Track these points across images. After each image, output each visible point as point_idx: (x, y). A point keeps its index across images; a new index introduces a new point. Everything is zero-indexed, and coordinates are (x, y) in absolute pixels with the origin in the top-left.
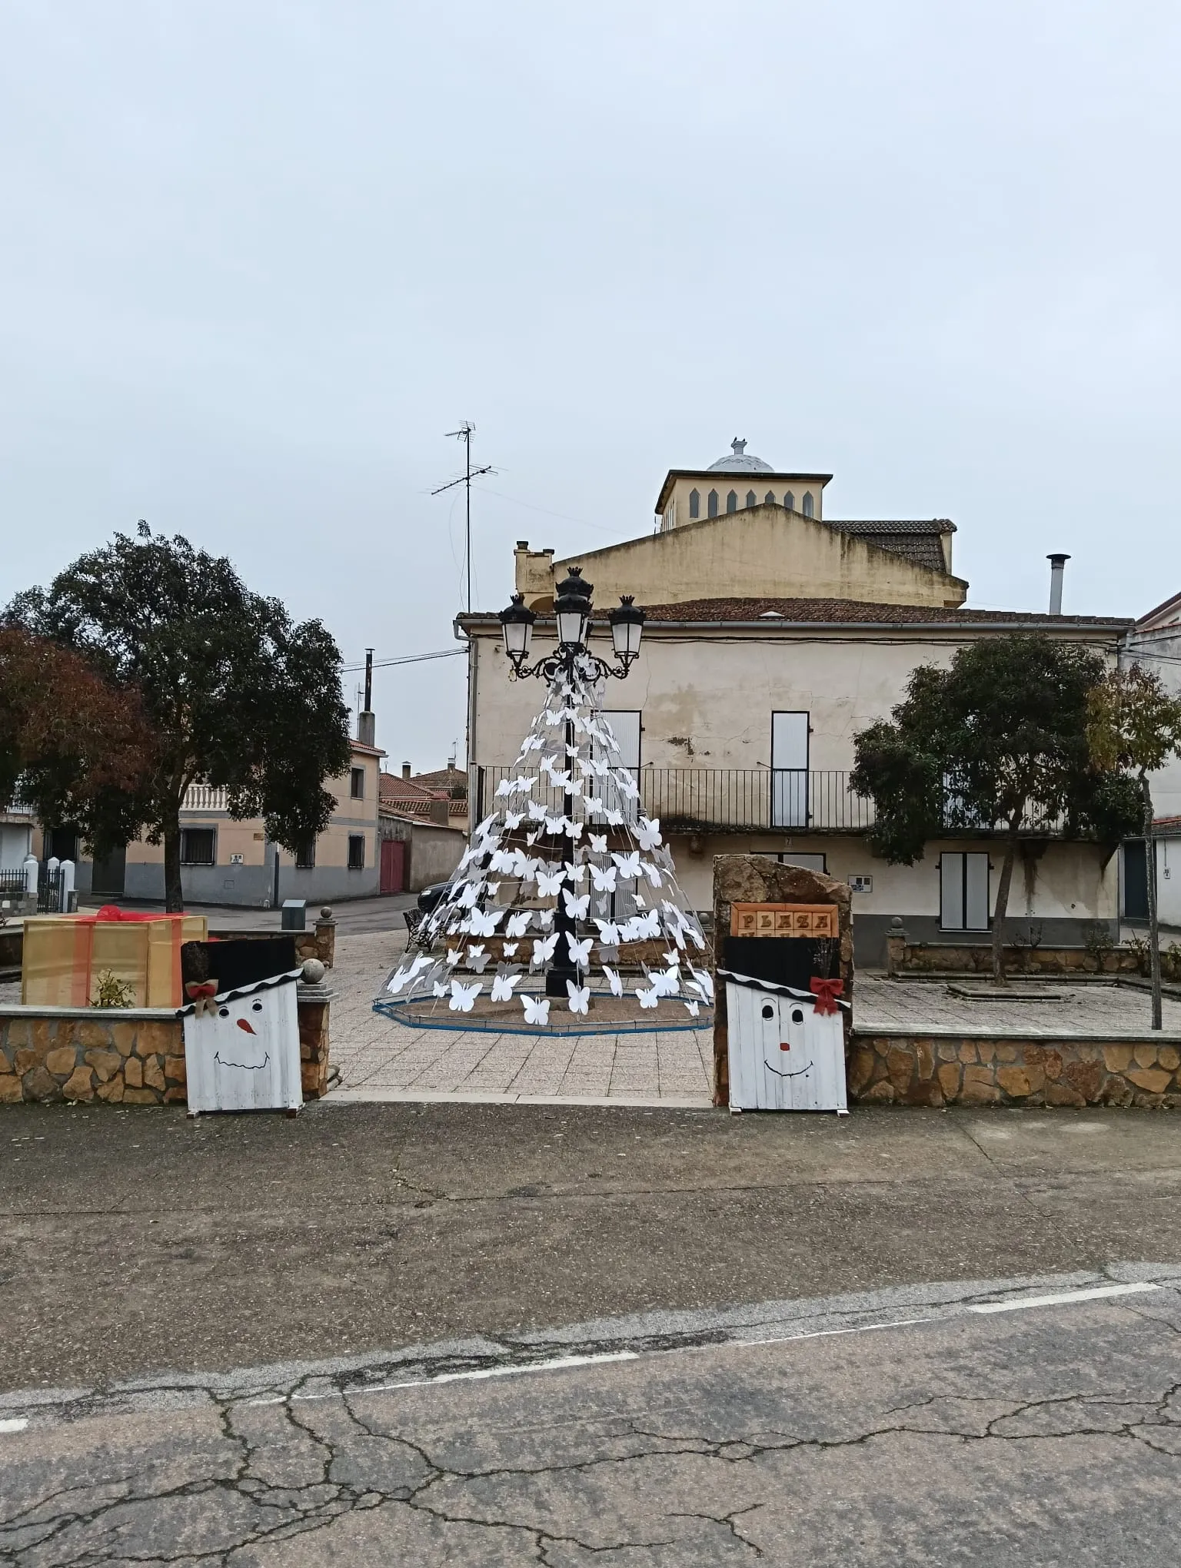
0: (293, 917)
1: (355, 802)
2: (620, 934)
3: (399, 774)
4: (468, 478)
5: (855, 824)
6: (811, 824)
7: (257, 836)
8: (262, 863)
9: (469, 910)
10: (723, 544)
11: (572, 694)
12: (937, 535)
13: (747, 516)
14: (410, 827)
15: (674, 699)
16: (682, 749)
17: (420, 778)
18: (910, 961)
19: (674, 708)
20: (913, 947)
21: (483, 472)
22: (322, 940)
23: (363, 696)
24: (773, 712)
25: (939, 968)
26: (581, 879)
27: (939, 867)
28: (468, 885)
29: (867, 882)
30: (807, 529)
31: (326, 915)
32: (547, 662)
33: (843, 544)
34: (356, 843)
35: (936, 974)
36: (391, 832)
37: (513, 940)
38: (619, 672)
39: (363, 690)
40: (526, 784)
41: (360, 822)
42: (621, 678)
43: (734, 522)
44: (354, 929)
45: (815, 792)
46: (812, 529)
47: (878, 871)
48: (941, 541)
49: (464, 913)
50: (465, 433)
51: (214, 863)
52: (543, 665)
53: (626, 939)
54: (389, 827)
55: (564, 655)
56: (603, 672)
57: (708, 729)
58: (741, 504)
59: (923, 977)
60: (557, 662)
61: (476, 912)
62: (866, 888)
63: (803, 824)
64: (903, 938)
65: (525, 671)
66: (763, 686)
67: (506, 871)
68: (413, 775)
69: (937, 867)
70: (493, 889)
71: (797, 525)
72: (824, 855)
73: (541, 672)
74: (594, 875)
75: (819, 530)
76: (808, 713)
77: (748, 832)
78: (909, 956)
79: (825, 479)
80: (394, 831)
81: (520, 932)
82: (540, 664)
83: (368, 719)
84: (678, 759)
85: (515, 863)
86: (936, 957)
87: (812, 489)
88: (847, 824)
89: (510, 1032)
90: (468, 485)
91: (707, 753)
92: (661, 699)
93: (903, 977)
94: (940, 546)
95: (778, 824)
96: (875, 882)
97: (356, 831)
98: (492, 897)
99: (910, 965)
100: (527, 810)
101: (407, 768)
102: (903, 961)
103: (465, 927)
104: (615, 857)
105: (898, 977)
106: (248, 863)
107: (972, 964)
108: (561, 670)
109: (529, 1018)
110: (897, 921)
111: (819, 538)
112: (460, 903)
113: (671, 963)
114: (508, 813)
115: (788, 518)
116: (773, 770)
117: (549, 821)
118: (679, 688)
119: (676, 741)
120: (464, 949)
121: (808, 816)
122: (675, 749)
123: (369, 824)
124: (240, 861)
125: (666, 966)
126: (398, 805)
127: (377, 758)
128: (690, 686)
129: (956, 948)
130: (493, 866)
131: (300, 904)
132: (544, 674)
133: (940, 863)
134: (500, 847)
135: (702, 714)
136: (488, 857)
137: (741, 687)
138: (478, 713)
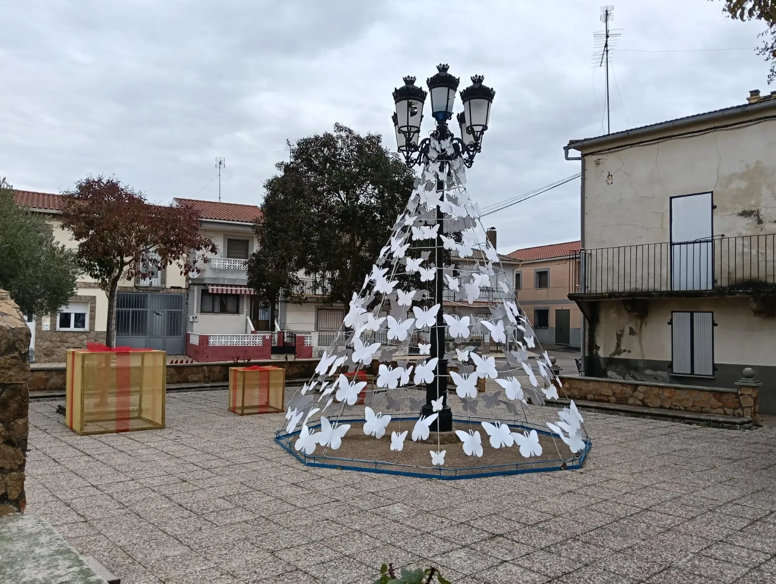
15: (742, 176)
16: (752, 220)
19: (743, 184)
84: (747, 229)
92: (730, 179)
118: (747, 166)
119: (745, 214)
122: (744, 221)
128: (758, 162)
135: (770, 186)
138: (586, 212)
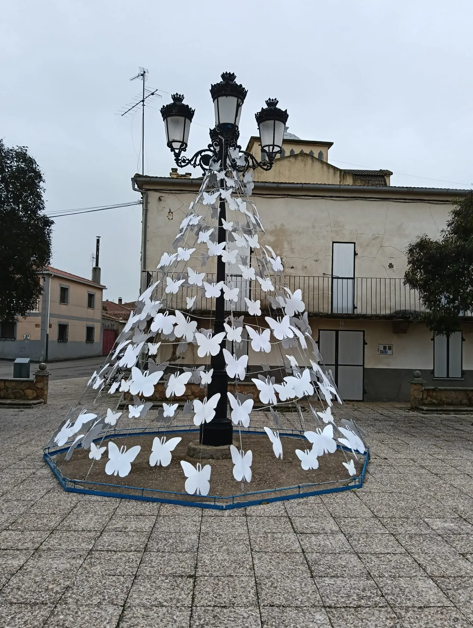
0: (21, 370)
1: (90, 310)
2: (277, 394)
3: (117, 302)
4: (143, 101)
5: (383, 313)
6: (355, 313)
7: (37, 326)
8: (40, 339)
9: (129, 370)
10: (280, 173)
11: (226, 178)
12: (383, 176)
13: (292, 159)
14: (118, 323)
17: (126, 304)
18: (426, 399)
19: (272, 239)
20: (428, 390)
21: (153, 94)
22: (39, 385)
23: (95, 260)
24: (333, 242)
25: (449, 404)
26: (239, 340)
27: (433, 339)
28: (130, 346)
29: (390, 348)
30: (322, 167)
31: (42, 368)
32: (203, 154)
33: (340, 175)
34: (90, 331)
35: (446, 408)
36: (109, 326)
37: (174, 399)
38: (264, 164)
39: (95, 257)
40: (184, 254)
41: (93, 320)
42: (267, 170)
43: (285, 162)
44: (80, 374)
45: (358, 292)
46: (325, 167)
47: (395, 341)
48: (385, 179)
49: (126, 373)
50: (142, 75)
51: (15, 338)
52: (199, 157)
53: (283, 398)
54: (108, 323)
55: (218, 149)
56: (251, 164)
57: (293, 252)
58: (287, 154)
59: (440, 411)
60: (210, 154)
61: (136, 372)
62: (389, 352)
63: (350, 312)
64: (422, 384)
65: (184, 161)
66: (327, 226)
67: (167, 332)
68: (123, 303)
69: (432, 340)
70: (153, 349)
71: (317, 165)
72: (364, 331)
73: (198, 162)
74: (251, 337)
75: (329, 168)
76: (354, 243)
77: (320, 316)
78: (425, 396)
79: (329, 145)
80: (110, 325)
81: (180, 391)
82: (196, 155)
83: (97, 270)
85: (175, 325)
86: (443, 397)
87: (323, 149)
88: (378, 312)
89: (169, 502)
90: (143, 105)
91: (292, 267)
93: (427, 410)
94: (385, 181)
95: (335, 311)
96: (394, 348)
97: (90, 324)
98: (154, 357)
99: (426, 402)
100: (186, 277)
101: (120, 300)
102: (422, 399)
103: (125, 386)
104: (268, 319)
105: (423, 410)
106: (32, 339)
107: (465, 401)
108: (215, 161)
109: (190, 488)
110: (418, 373)
111: (328, 172)
112: (121, 363)
113: (326, 421)
114: (169, 279)
115: (313, 161)
116: (333, 278)
117: (207, 286)
120: (123, 407)
121: (355, 308)
123: (97, 321)
124: (28, 338)
125: (323, 425)
126: (115, 315)
127: (102, 289)
128: (282, 225)
129: (455, 390)
130: (154, 327)
131: (26, 360)
132: (200, 164)
133: (434, 337)
134: (161, 311)
135: (289, 243)
136: (150, 321)
137: (314, 227)
138: (147, 239)
